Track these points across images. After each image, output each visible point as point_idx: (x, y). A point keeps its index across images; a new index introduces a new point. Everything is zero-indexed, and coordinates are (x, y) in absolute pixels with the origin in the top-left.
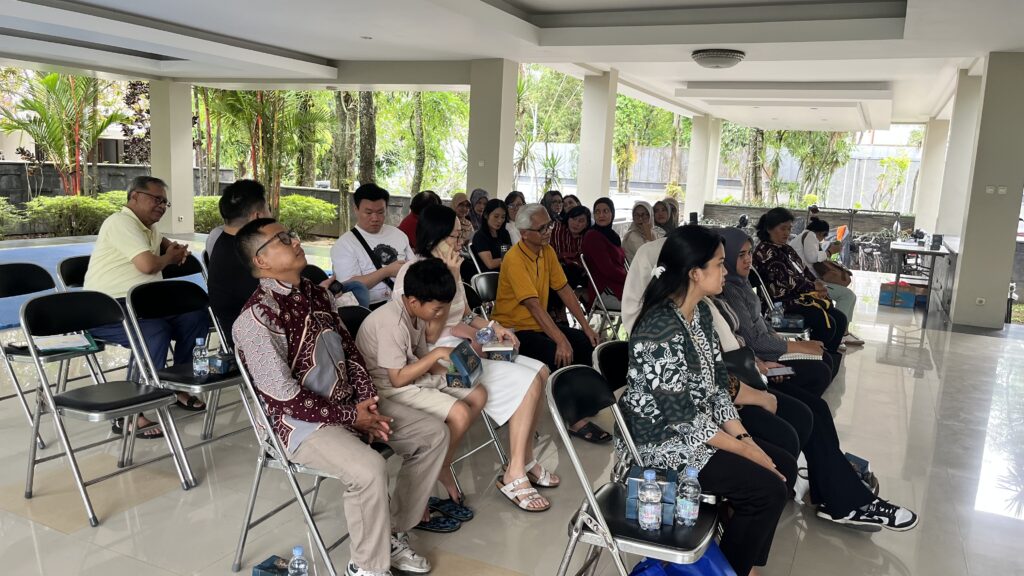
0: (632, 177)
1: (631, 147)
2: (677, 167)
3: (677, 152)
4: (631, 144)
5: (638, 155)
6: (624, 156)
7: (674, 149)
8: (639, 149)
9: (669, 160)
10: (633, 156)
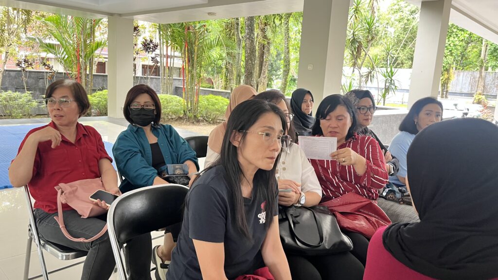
0: (450, 89)
1: (451, 71)
2: (482, 83)
3: (483, 74)
4: (451, 69)
5: (455, 76)
6: (446, 76)
7: (481, 73)
8: (456, 72)
9: (477, 79)
10: (452, 76)
